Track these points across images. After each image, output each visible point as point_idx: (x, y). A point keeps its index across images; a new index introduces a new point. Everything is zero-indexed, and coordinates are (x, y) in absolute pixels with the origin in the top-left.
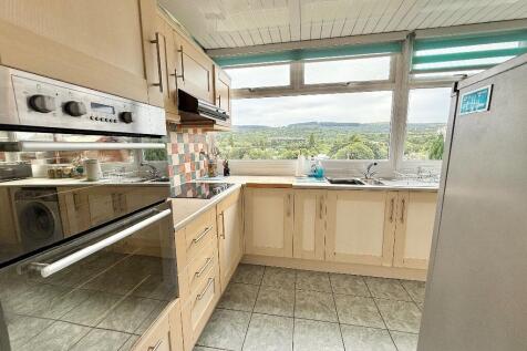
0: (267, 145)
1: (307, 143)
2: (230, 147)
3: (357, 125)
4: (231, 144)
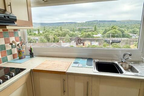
0: (76, 30)
1: (93, 30)
2: (61, 31)
3: (115, 21)
4: (61, 30)
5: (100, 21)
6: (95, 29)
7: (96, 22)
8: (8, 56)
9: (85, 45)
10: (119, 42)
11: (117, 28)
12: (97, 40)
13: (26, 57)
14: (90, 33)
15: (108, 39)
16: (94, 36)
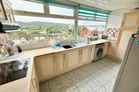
5: (42, 22)
6: (40, 28)
7: (40, 23)
8: (4, 52)
9: (35, 40)
10: (57, 36)
11: (55, 28)
12: (44, 36)
13: (15, 53)
14: (37, 31)
15: (51, 34)
16: (40, 33)
